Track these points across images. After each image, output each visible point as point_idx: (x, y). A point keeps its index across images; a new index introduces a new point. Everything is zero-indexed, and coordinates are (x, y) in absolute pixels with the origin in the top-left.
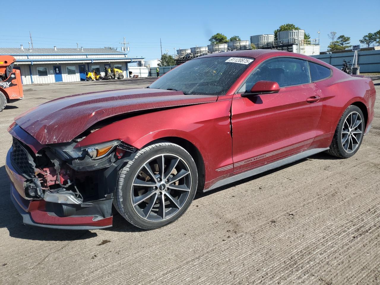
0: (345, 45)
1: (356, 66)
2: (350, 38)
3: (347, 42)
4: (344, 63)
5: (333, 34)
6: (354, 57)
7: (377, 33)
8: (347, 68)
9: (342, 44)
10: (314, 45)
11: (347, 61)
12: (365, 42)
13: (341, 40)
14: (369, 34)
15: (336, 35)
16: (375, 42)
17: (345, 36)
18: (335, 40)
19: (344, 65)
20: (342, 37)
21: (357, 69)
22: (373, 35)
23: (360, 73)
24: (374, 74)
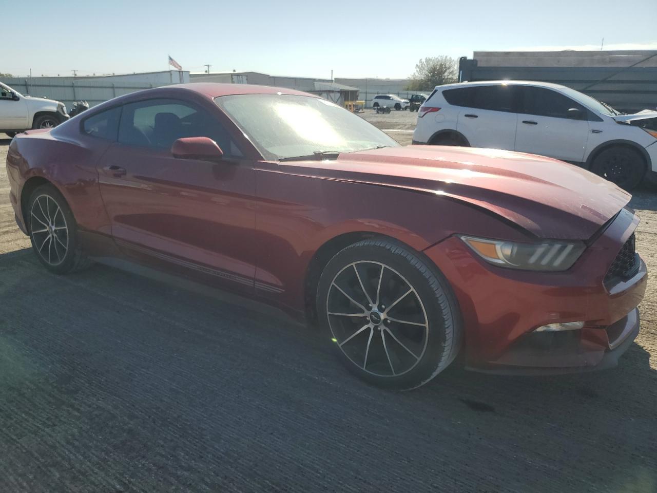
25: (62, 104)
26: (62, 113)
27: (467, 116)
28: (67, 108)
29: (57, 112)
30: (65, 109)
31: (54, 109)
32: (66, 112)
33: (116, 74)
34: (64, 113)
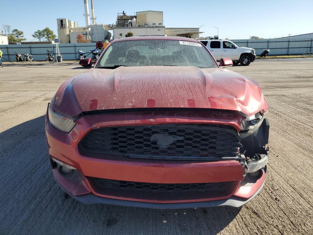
0: (20, 38)
1: (59, 55)
2: (23, 32)
3: (21, 36)
4: (48, 52)
5: (7, 27)
6: (56, 48)
7: (44, 30)
8: (51, 56)
9: (17, 37)
10: (2, 35)
11: (50, 51)
12: (37, 37)
13: (16, 33)
14: (38, 31)
15: (10, 28)
16: (44, 37)
17: (18, 30)
18: (11, 33)
19: (49, 54)
20: (16, 30)
21: (60, 57)
22: (42, 32)
23: (63, 60)
24: (73, 61)
25: (254, 50)
26: (253, 54)
28: (255, 52)
29: (251, 53)
30: (254, 52)
31: (250, 52)
32: (254, 53)
33: (283, 37)
34: (254, 54)
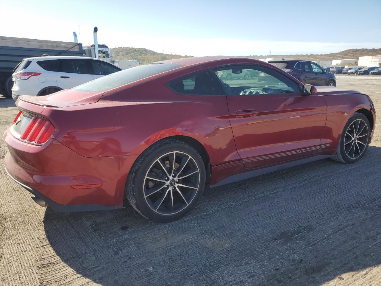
27: (61, 77)
